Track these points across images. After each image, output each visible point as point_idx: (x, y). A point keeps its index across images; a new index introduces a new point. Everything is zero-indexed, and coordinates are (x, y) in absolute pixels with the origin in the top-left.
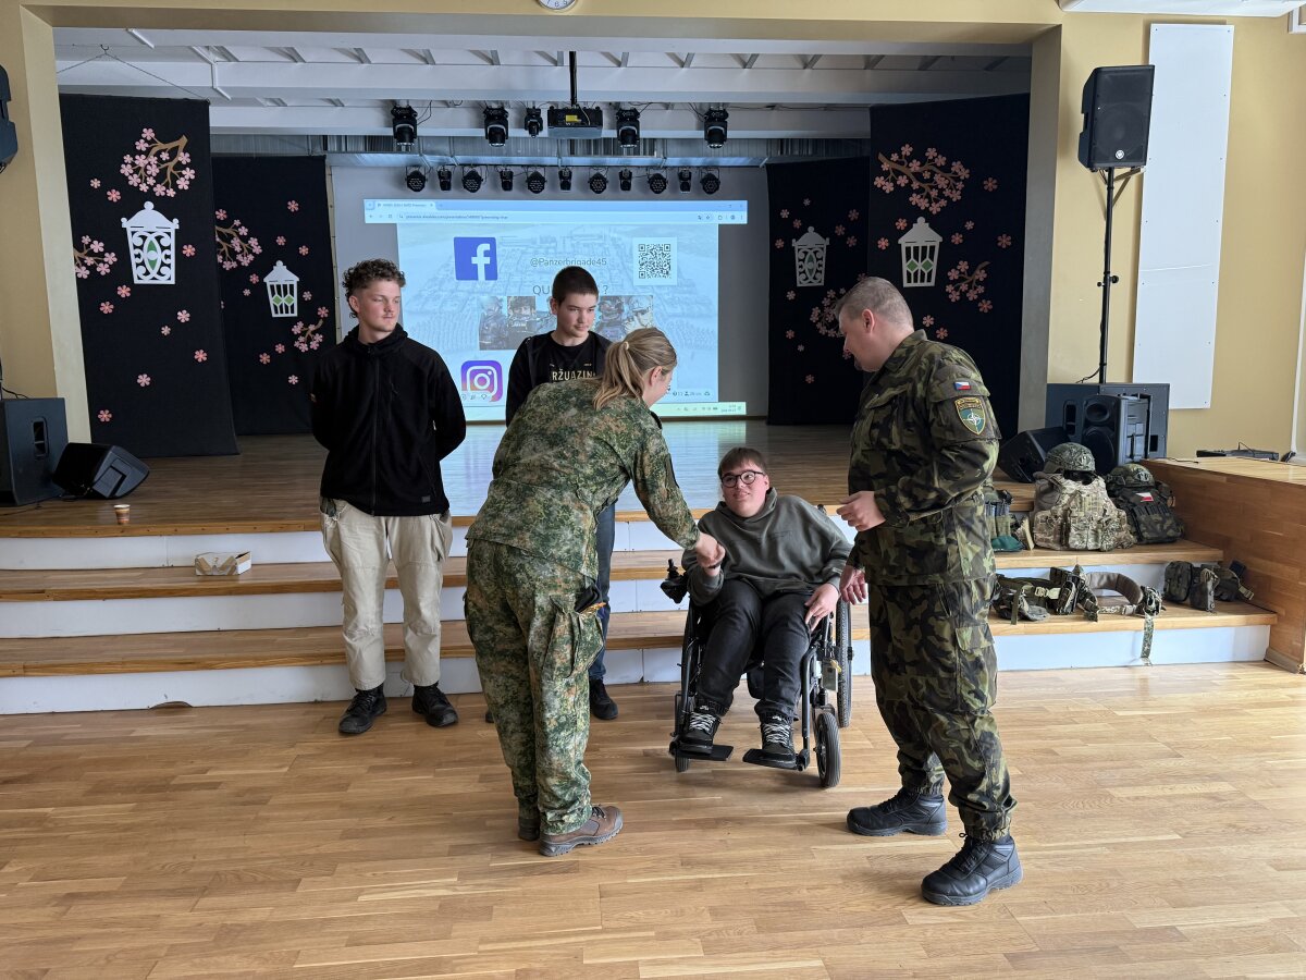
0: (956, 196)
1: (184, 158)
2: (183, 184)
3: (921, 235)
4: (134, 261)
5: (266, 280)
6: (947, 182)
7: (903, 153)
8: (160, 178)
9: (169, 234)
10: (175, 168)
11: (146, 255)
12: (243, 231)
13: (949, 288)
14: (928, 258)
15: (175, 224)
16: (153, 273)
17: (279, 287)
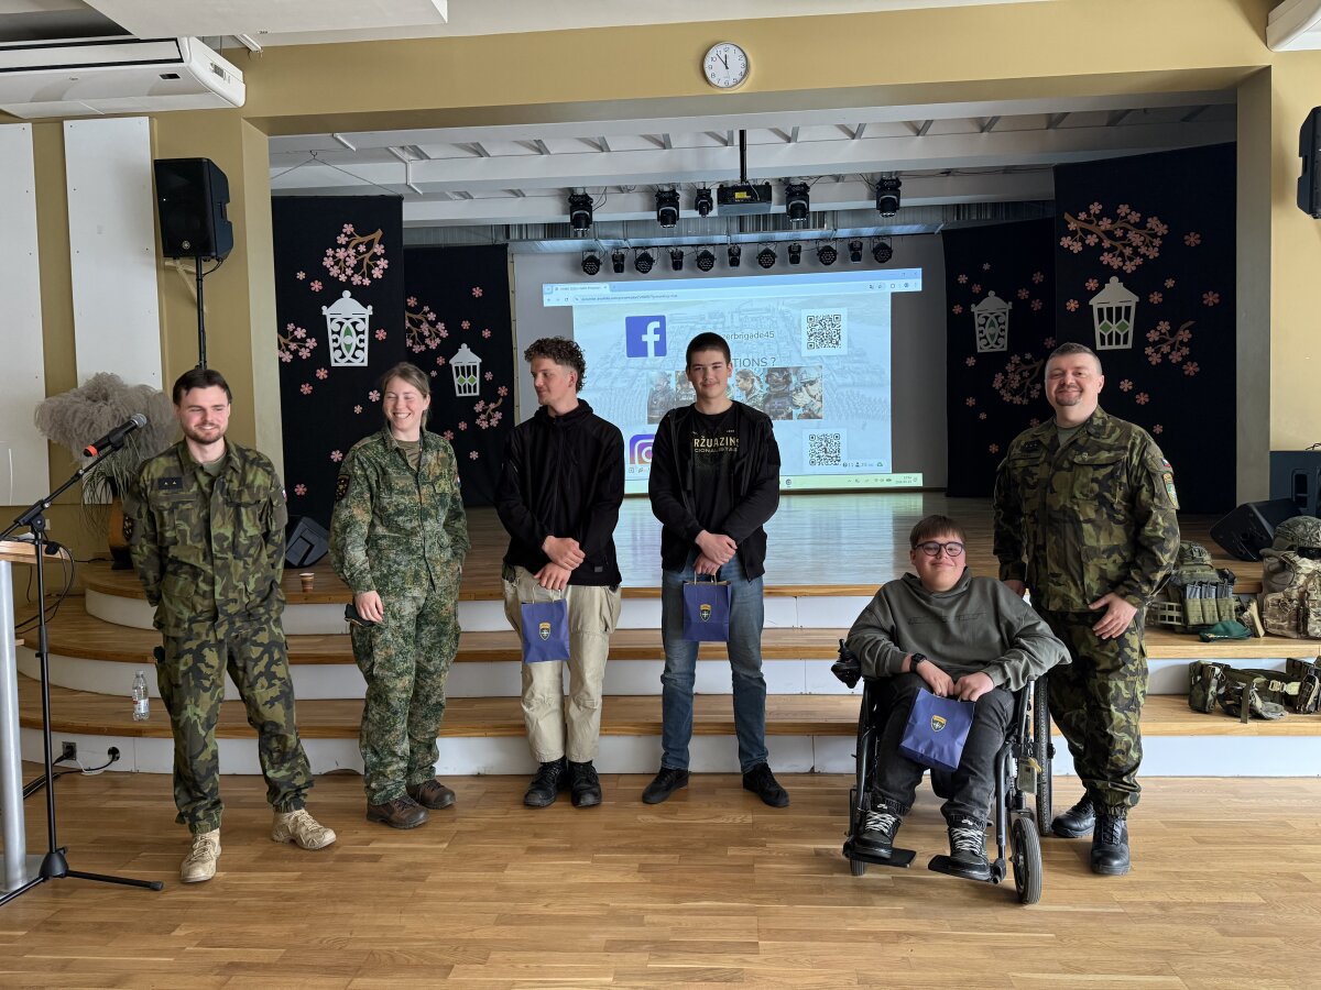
0: (1153, 253)
1: (379, 249)
2: (377, 273)
3: (1114, 294)
4: (332, 345)
5: (452, 362)
6: (1142, 238)
7: (1092, 212)
8: (357, 269)
9: (364, 320)
10: (370, 259)
11: (342, 340)
12: (432, 316)
13: (1149, 350)
14: (1123, 319)
15: (369, 311)
16: (349, 356)
17: (463, 368)
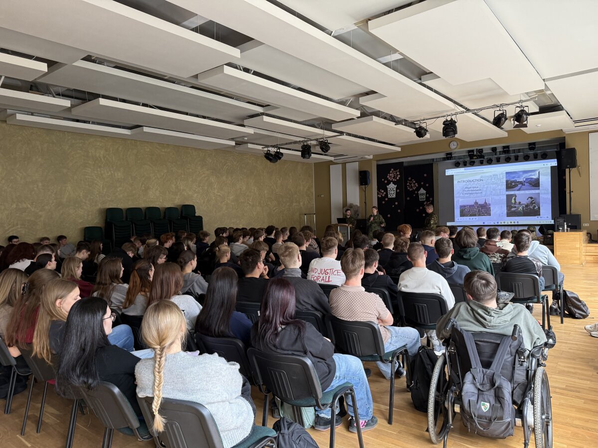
1: (398, 173)
2: (398, 178)
5: (419, 192)
8: (394, 178)
9: (395, 188)
10: (396, 175)
11: (391, 192)
12: (414, 182)
16: (392, 195)
17: (421, 194)
